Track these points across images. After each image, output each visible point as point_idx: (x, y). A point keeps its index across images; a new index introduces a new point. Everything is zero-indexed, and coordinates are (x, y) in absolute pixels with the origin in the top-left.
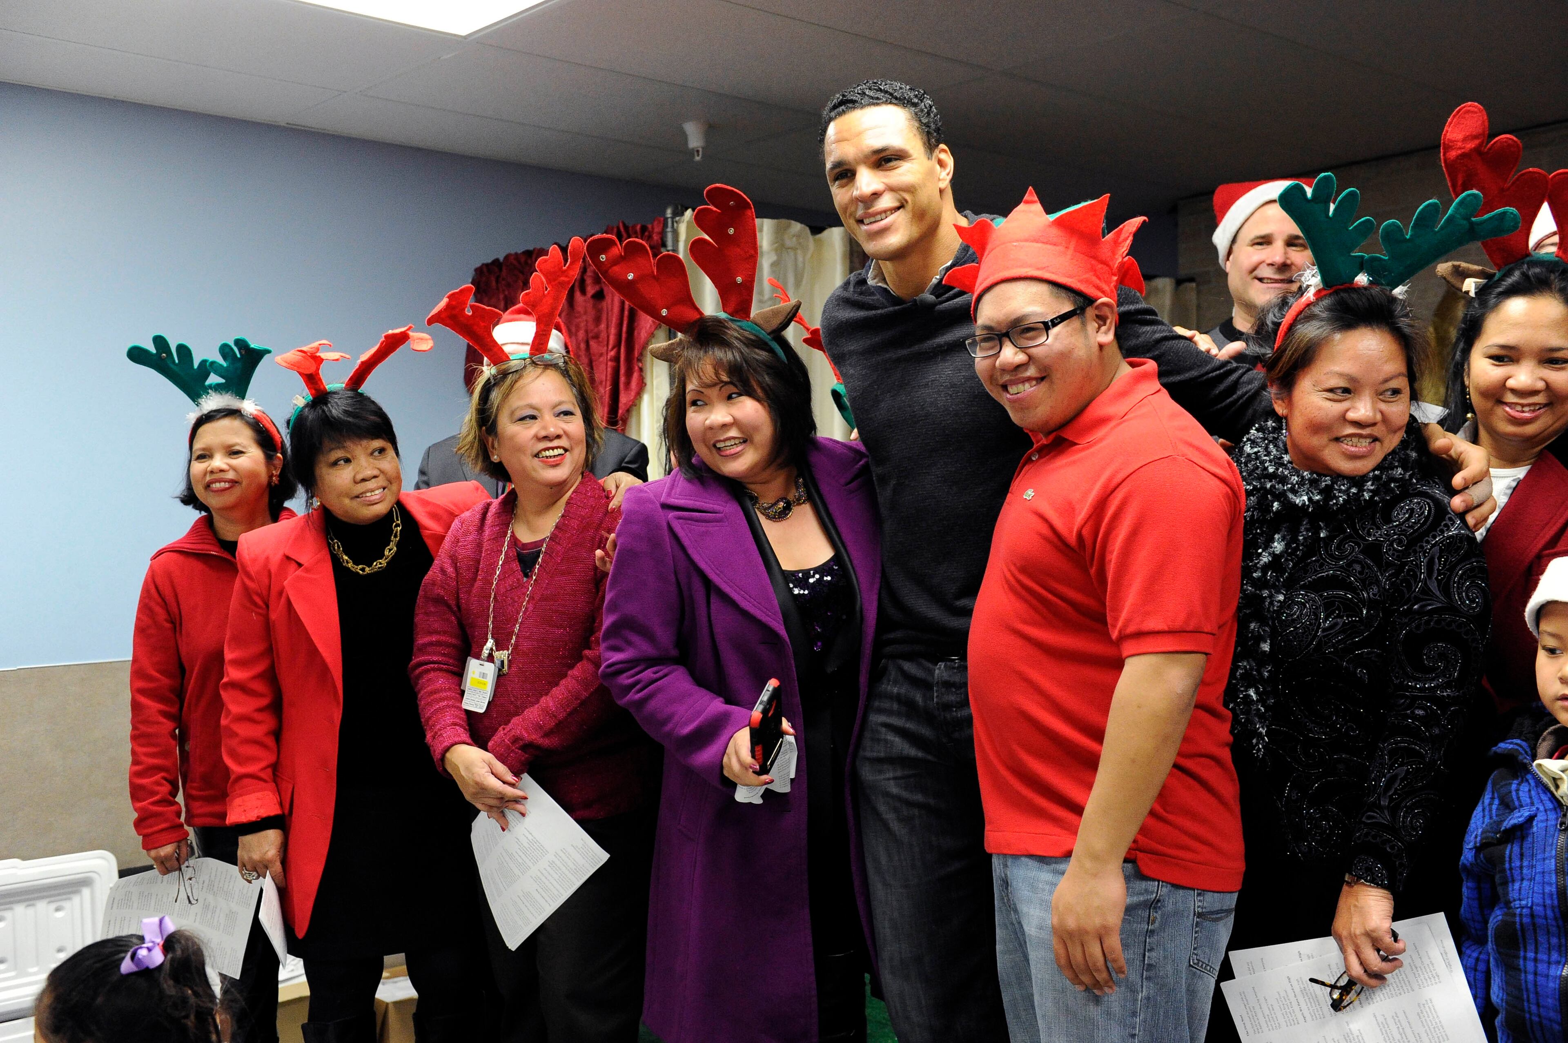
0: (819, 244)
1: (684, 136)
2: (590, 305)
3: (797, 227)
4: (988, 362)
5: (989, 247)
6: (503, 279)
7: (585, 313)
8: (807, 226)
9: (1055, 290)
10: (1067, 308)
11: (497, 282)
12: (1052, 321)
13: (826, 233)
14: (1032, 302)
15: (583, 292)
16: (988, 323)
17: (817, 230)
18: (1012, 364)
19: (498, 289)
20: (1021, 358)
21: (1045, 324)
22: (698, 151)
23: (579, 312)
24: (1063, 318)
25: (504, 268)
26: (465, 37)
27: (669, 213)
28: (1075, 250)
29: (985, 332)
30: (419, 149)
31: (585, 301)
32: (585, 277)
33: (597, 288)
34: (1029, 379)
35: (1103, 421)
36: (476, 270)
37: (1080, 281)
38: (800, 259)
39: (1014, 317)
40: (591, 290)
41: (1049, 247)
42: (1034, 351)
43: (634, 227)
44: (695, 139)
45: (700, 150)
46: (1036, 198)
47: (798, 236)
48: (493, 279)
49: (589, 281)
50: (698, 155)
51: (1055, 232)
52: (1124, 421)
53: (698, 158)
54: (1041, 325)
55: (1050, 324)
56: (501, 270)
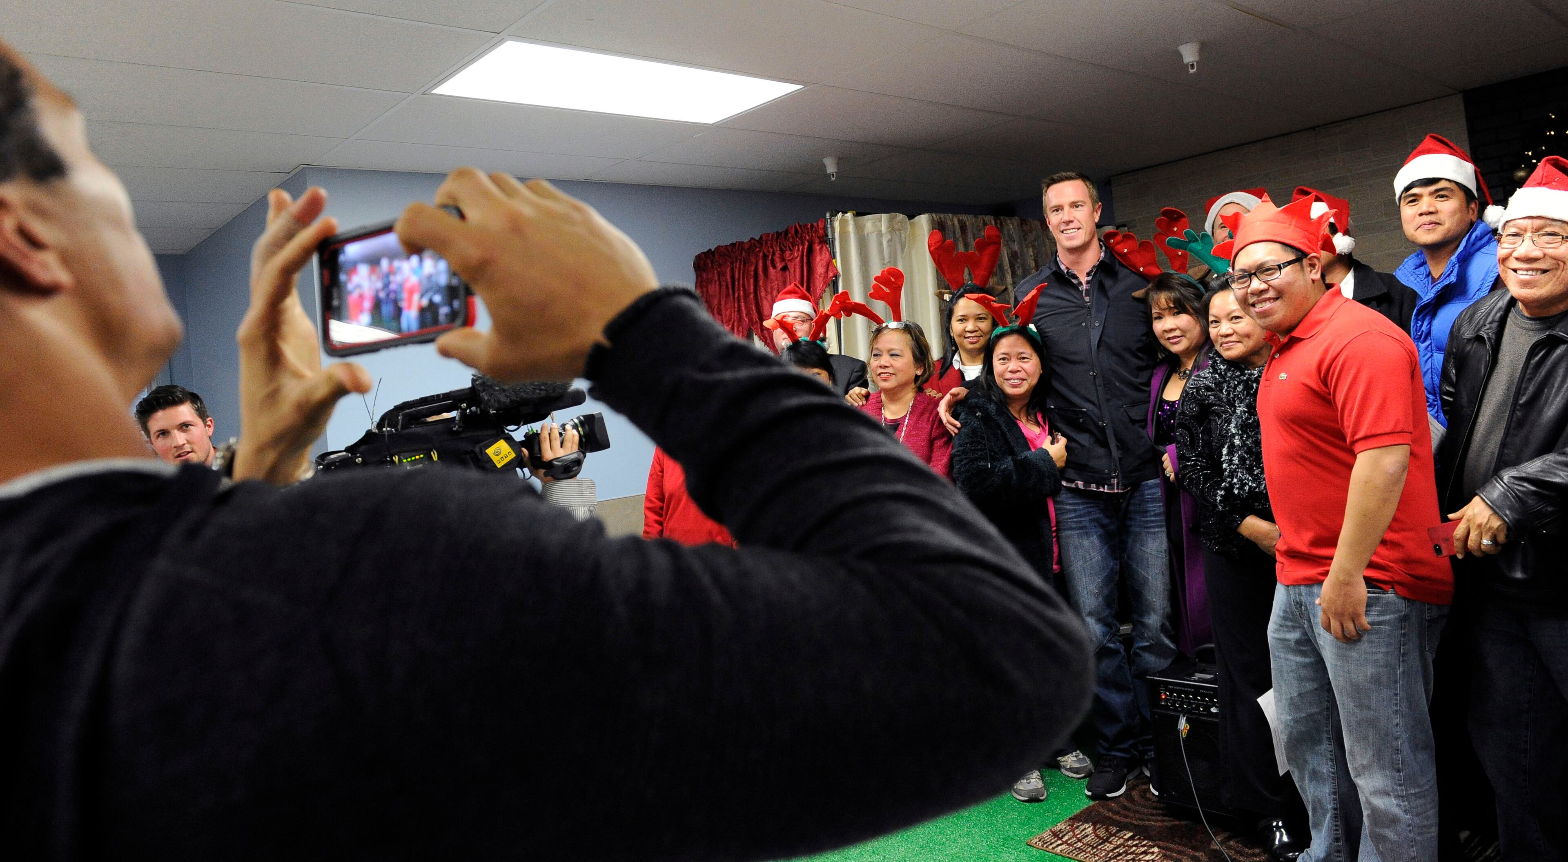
0: (912, 225)
1: (824, 166)
2: (779, 275)
3: (900, 216)
4: (1243, 291)
5: (1241, 227)
6: (716, 262)
7: (777, 280)
8: (906, 215)
9: (1284, 247)
10: (1292, 257)
11: (712, 263)
12: (1283, 264)
13: (917, 218)
14: (1270, 254)
15: (774, 267)
16: (1243, 267)
17: (911, 217)
18: (1258, 289)
19: (713, 268)
20: (1263, 286)
21: (1279, 266)
22: (833, 175)
23: (772, 279)
24: (1289, 263)
25: (716, 254)
26: (712, 125)
27: (828, 215)
28: (1295, 226)
29: (1241, 273)
30: (625, 185)
31: (776, 272)
32: (774, 258)
33: (783, 264)
34: (1269, 299)
35: (1318, 322)
36: (696, 257)
37: (1299, 243)
38: (903, 235)
39: (1259, 263)
40: (779, 266)
41: (1280, 224)
42: (1271, 283)
43: (805, 226)
44: (831, 167)
45: (835, 174)
46: (1269, 199)
47: (901, 222)
48: (709, 261)
49: (778, 260)
50: (833, 177)
51: (1282, 216)
52: (1332, 321)
53: (833, 179)
54: (1277, 267)
55: (1282, 266)
56: (714, 256)
